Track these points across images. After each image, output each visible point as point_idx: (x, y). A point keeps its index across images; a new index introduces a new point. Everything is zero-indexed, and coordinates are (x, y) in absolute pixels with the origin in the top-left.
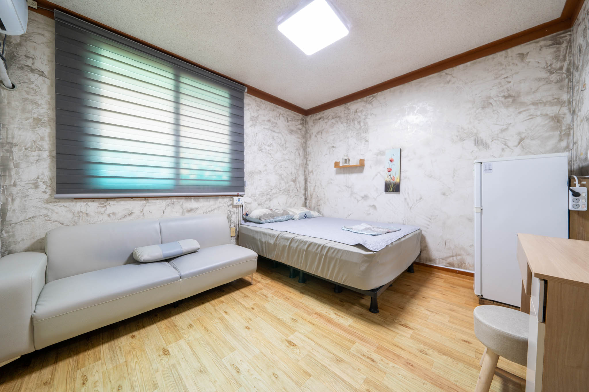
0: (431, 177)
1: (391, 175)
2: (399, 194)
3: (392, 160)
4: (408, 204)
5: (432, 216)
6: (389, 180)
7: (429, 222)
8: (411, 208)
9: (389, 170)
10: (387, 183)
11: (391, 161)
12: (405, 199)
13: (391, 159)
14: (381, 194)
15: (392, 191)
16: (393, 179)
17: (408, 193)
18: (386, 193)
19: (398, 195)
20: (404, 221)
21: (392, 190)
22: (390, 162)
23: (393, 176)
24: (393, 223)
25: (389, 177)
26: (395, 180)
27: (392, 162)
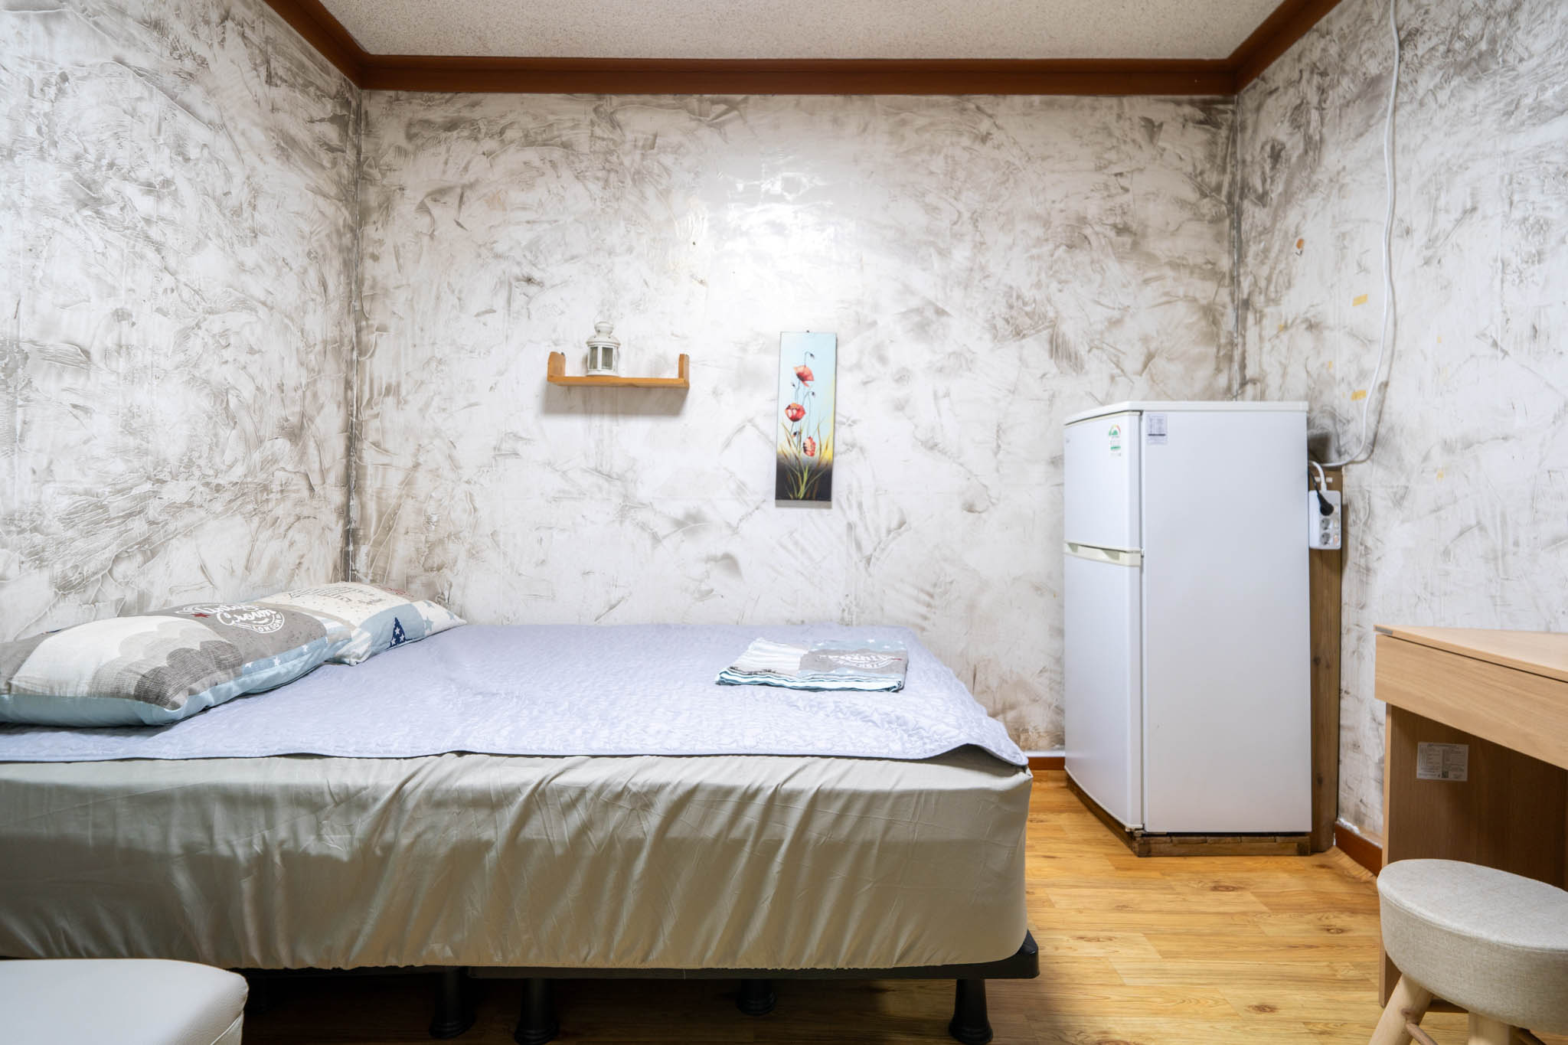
0: (933, 447)
1: (800, 433)
2: (830, 507)
3: (806, 373)
4: (859, 547)
5: (935, 585)
6: (792, 450)
7: (929, 605)
8: (869, 560)
9: (795, 412)
10: (786, 463)
11: (803, 377)
12: (850, 527)
13: (801, 370)
14: (757, 509)
15: (804, 499)
16: (809, 448)
17: (860, 505)
18: (777, 506)
19: (825, 511)
20: (844, 610)
21: (806, 494)
22: (797, 380)
23: (810, 438)
24: (803, 622)
25: (795, 439)
26: (817, 454)
27: (807, 382)
